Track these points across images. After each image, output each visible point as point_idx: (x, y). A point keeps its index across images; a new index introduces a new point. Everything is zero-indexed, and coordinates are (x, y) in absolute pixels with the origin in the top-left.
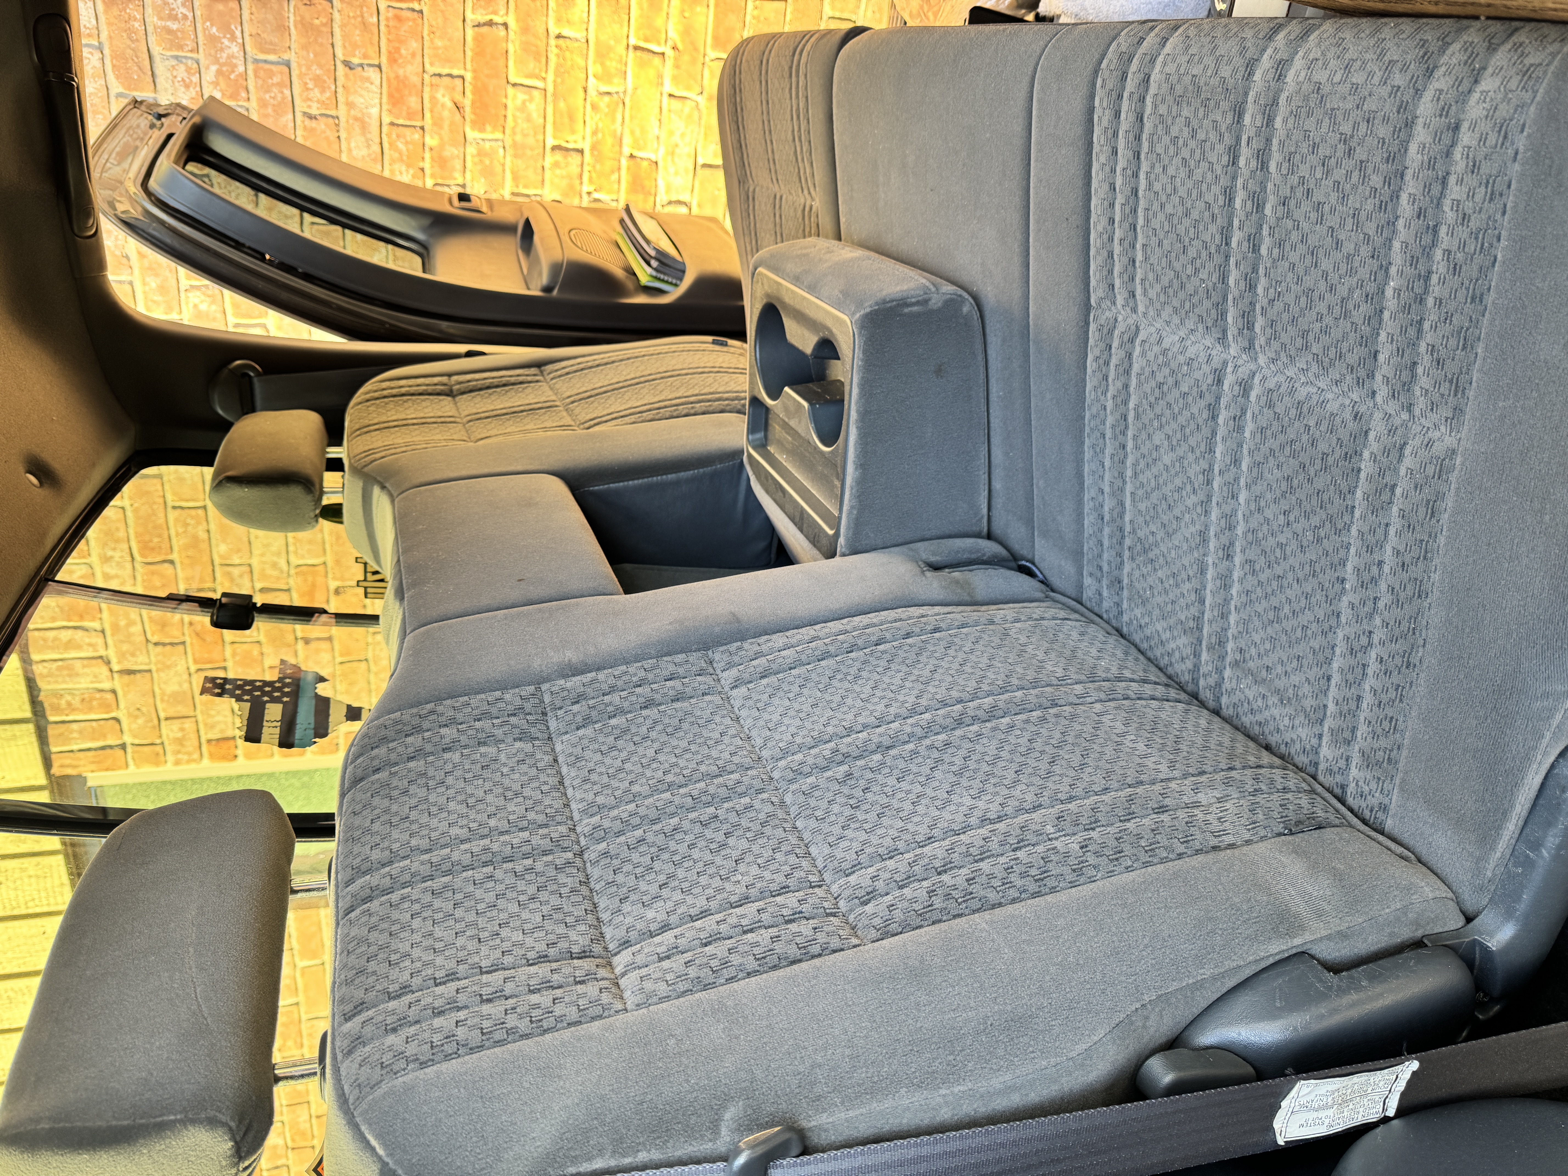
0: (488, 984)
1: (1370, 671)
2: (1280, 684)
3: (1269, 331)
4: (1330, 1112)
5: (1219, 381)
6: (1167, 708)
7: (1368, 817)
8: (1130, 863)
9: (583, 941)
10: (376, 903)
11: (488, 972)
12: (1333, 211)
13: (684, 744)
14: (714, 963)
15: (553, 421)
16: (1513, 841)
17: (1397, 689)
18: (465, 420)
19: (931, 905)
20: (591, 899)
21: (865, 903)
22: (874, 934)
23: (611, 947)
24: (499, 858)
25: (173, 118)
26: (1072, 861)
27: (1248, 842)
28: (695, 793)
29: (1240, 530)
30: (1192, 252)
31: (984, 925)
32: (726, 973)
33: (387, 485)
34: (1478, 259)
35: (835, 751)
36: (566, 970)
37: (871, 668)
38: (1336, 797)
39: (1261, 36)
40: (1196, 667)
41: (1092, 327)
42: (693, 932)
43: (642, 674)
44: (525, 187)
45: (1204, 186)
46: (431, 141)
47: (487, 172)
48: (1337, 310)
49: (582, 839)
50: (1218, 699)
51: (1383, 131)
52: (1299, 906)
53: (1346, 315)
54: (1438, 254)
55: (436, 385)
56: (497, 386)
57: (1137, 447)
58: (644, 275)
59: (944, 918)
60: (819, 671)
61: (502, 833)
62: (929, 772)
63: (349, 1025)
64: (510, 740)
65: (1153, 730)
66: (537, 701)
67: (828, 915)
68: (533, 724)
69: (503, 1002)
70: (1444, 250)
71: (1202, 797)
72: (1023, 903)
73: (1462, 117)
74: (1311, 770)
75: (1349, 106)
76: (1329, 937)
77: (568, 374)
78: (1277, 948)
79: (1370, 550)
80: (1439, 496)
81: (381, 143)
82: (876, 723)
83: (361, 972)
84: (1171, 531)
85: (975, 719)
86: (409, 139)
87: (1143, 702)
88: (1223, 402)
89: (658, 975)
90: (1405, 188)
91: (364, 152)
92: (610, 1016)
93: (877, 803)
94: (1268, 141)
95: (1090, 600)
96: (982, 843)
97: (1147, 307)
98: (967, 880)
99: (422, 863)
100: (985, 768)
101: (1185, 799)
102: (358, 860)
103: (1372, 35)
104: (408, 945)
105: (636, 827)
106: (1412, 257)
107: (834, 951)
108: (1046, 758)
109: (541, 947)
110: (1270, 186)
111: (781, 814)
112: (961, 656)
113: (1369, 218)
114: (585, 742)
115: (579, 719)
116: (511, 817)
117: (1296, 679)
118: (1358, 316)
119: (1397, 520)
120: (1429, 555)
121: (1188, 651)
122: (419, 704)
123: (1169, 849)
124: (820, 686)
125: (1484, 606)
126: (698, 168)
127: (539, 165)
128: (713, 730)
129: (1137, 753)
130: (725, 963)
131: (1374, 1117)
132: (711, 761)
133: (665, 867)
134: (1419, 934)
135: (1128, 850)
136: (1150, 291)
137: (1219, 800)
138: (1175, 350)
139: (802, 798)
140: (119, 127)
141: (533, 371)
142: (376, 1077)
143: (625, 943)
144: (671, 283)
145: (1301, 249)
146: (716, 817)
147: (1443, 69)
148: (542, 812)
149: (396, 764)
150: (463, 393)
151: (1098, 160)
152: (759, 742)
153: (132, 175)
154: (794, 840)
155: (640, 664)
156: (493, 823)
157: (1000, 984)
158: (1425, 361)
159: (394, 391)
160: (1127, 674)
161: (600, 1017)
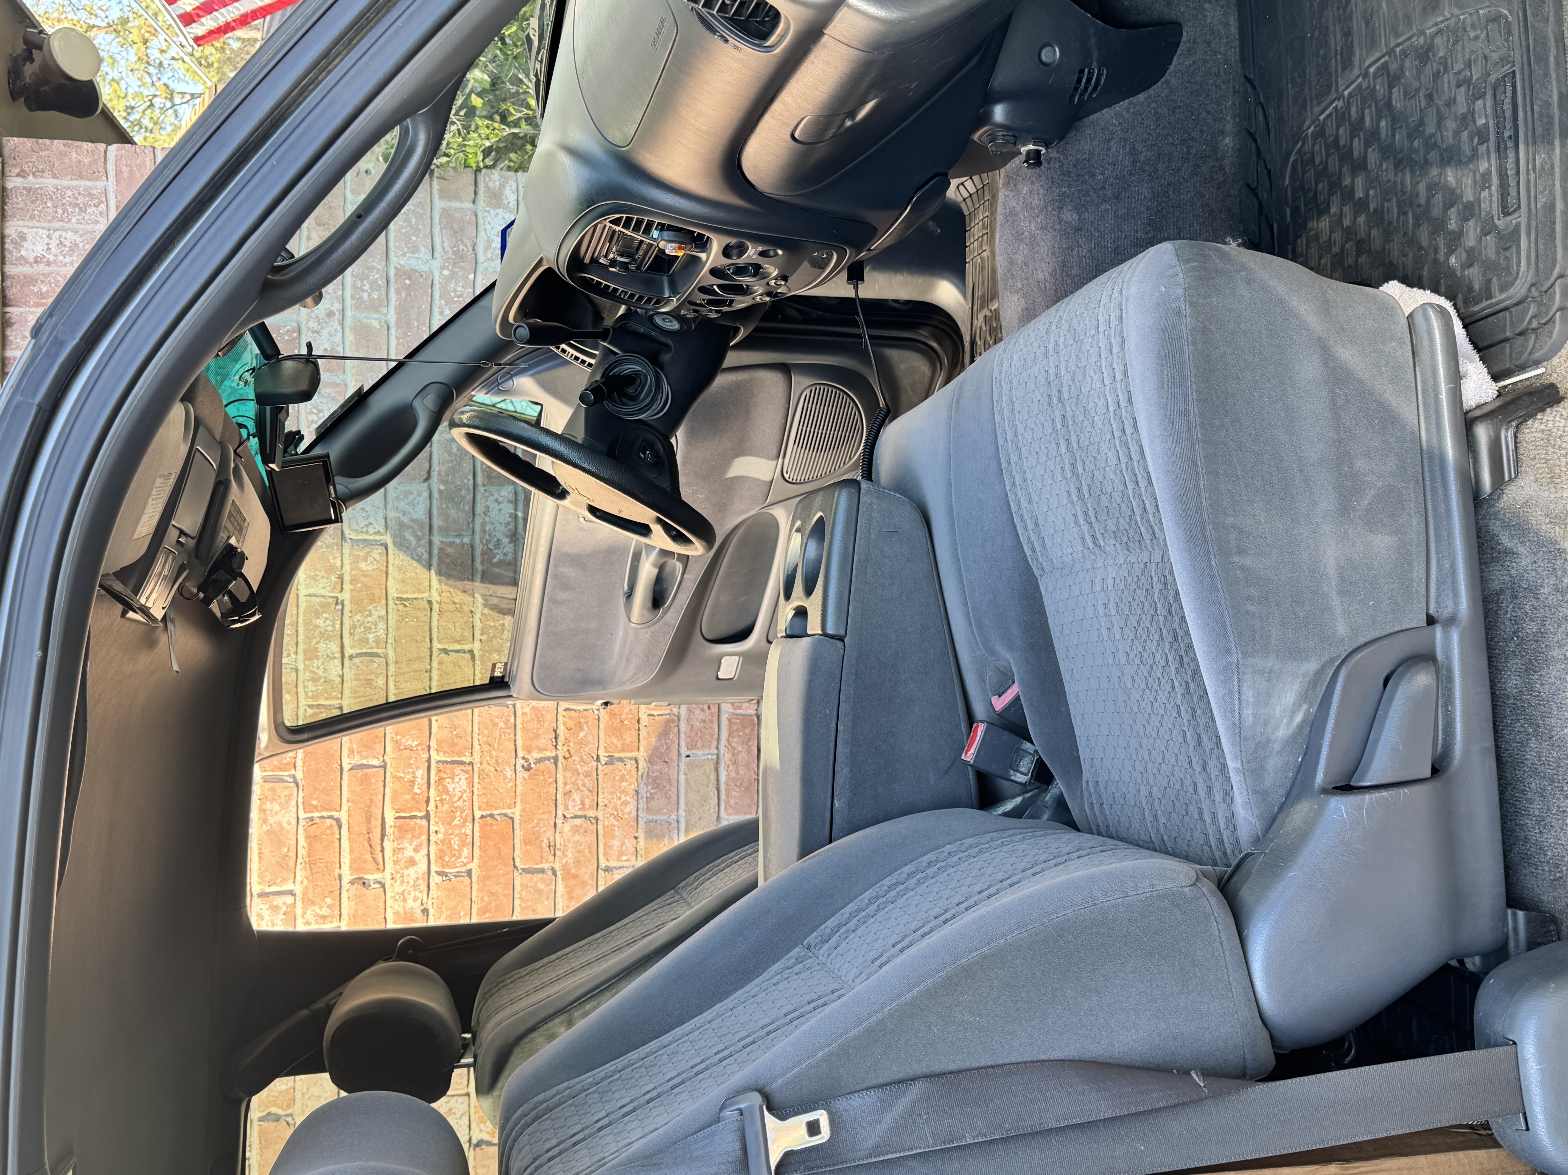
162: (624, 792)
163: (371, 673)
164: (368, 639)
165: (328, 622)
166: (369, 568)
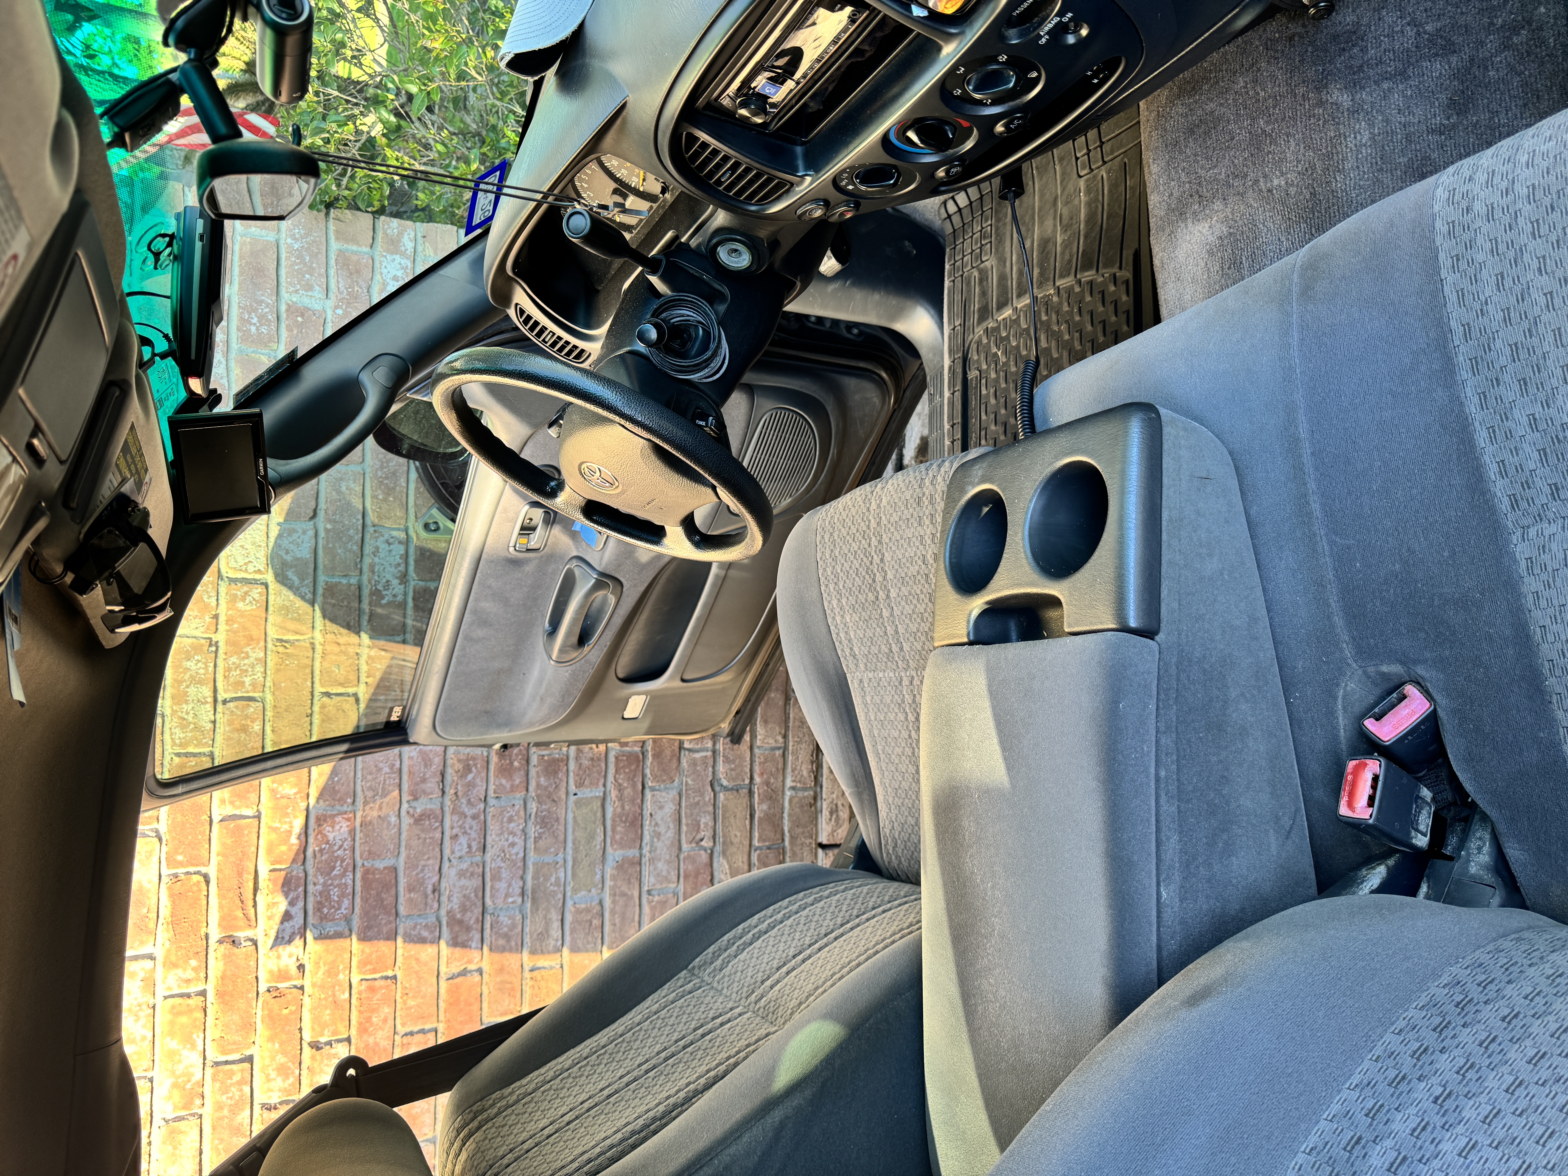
162: (512, 833)
163: (247, 717)
164: (244, 682)
165: (200, 664)
166: (248, 608)
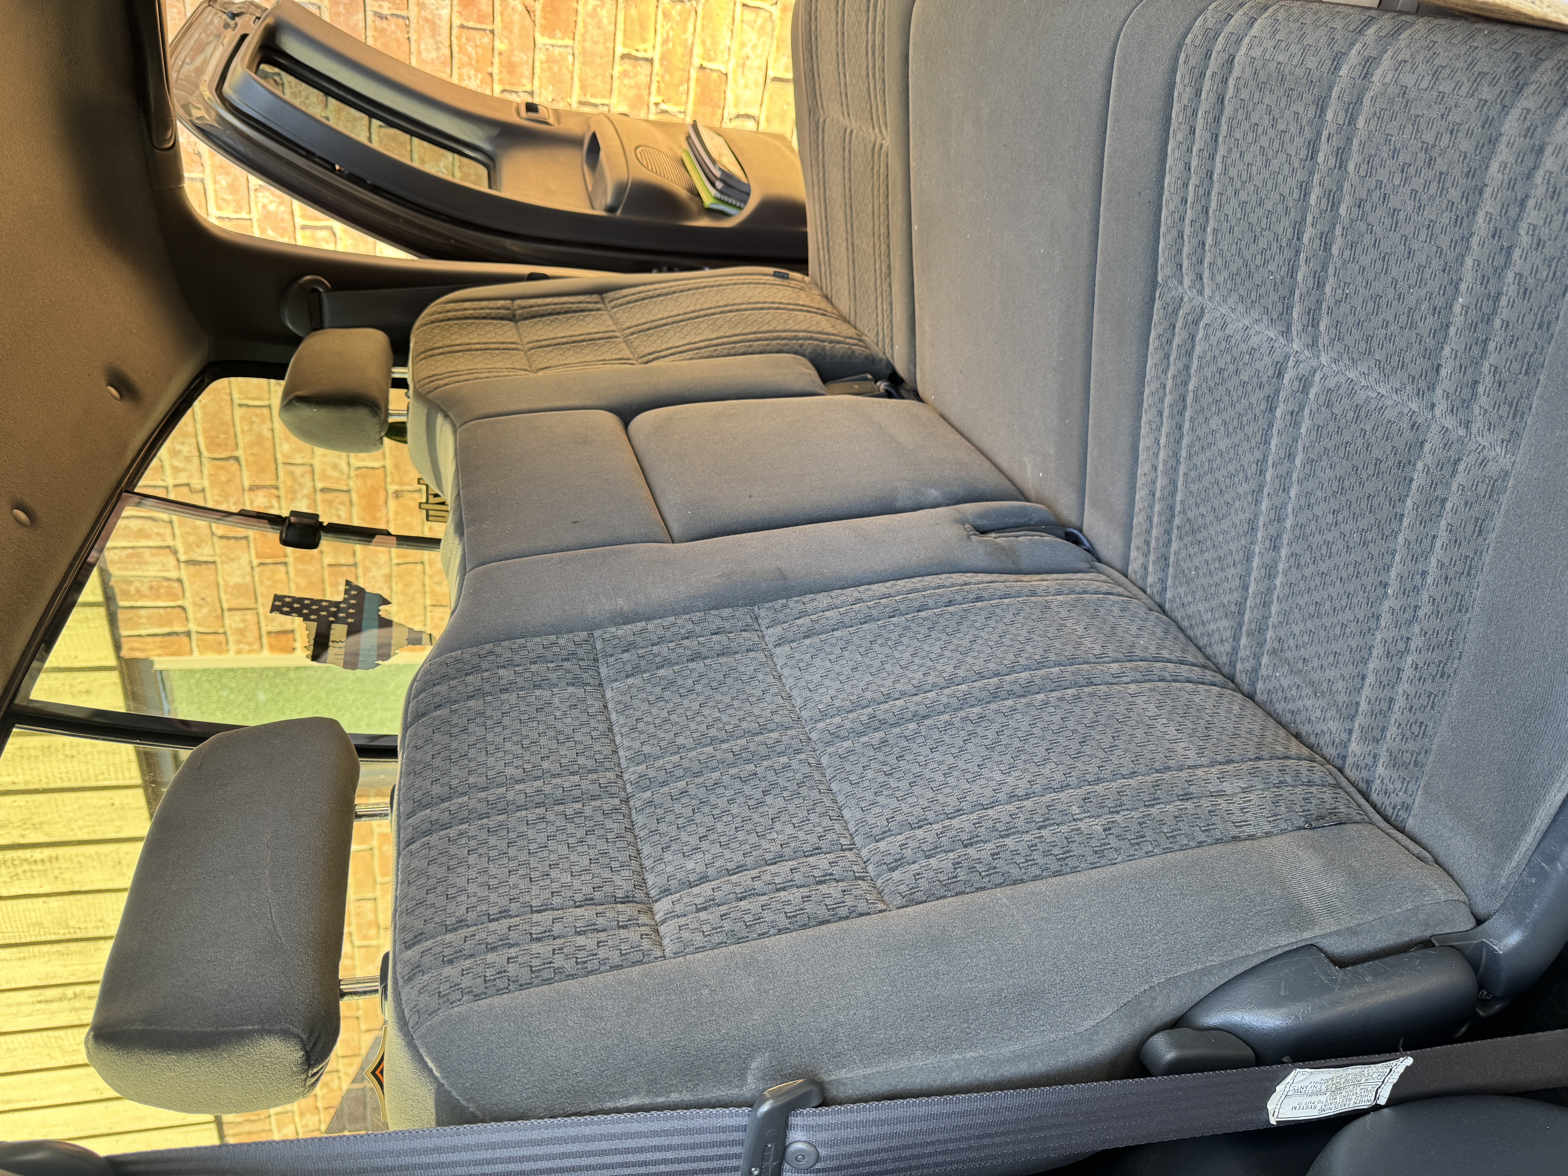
0: (537, 924)
1: (1404, 676)
2: (1316, 676)
3: (1333, 331)
4: (1323, 1098)
5: (1279, 373)
6: (1202, 692)
7: (1390, 814)
8: (1150, 848)
9: (627, 886)
10: (435, 836)
11: (538, 912)
12: (1408, 219)
13: (727, 699)
14: (748, 918)
15: (612, 353)
16: (1530, 853)
17: (1429, 697)
18: (527, 347)
19: (956, 877)
20: (635, 845)
21: (893, 870)
22: (899, 901)
23: (653, 893)
24: (551, 801)
25: (246, 17)
26: (1094, 843)
27: (1268, 834)
28: (736, 749)
29: (1289, 523)
30: (1262, 243)
31: (1005, 900)
32: (759, 929)
33: (450, 414)
34: (1550, 287)
35: (872, 717)
36: (610, 914)
37: (912, 634)
38: (1360, 791)
39: (1351, 28)
40: (1235, 650)
41: (1158, 304)
42: (730, 886)
43: (690, 626)
44: (593, 96)
45: (1280, 177)
46: (499, 46)
47: (555, 80)
48: (1403, 320)
49: (628, 786)
50: (1253, 684)
51: (1465, 145)
52: (1312, 902)
53: (1412, 325)
54: (1510, 277)
55: (499, 308)
56: (559, 313)
57: (1193, 429)
58: (709, 197)
59: (968, 890)
60: (861, 634)
61: (554, 776)
62: (962, 744)
63: (409, 952)
64: (563, 684)
65: (1185, 715)
66: (589, 647)
67: (856, 878)
68: (585, 670)
69: (551, 941)
70: (1516, 274)
71: (1227, 787)
72: (1044, 881)
73: (1547, 140)
74: (1338, 762)
75: (1434, 114)
76: (1338, 933)
77: (628, 303)
78: (1286, 940)
79: (1415, 559)
80: (1489, 515)
81: (451, 46)
82: (914, 691)
83: (421, 903)
84: (1220, 516)
85: (1011, 694)
86: (478, 43)
87: (1178, 685)
88: (1283, 395)
89: (696, 925)
90: (1483, 205)
91: (433, 55)
92: (649, 962)
93: (910, 772)
94: (1349, 140)
95: (1135, 573)
96: (1009, 819)
97: (1213, 292)
98: (992, 855)
99: (479, 801)
100: (1017, 743)
101: (1210, 787)
102: (420, 793)
103: (1464, 42)
104: (465, 879)
105: (679, 779)
106: (1484, 276)
107: (861, 915)
108: (1078, 737)
109: (587, 890)
110: (1346, 186)
111: (817, 776)
112: (1001, 627)
113: (1444, 231)
114: (634, 690)
115: (628, 667)
116: (563, 761)
117: (1331, 673)
118: (1423, 328)
119: (1444, 534)
120: (1473, 572)
121: (1228, 634)
122: (478, 643)
123: (1190, 836)
124: (861, 650)
125: (1522, 628)
126: (768, 81)
127: (608, 74)
128: (755, 687)
129: (1167, 737)
130: (758, 919)
131: (1365, 1103)
132: (753, 718)
133: (705, 819)
134: (1428, 933)
135: (1149, 834)
136: (1218, 276)
137: (1244, 791)
138: (1238, 337)
139: (837, 762)
140: (194, 27)
141: (595, 297)
142: (434, 1005)
143: (665, 891)
144: (735, 206)
145: (1373, 254)
146: (756, 774)
147: (1533, 87)
148: (592, 757)
149: (456, 702)
150: (526, 318)
151: (1175, 137)
152: (799, 702)
153: (207, 77)
154: (828, 803)
155: (688, 616)
156: (546, 765)
157: (1016, 959)
158: (1487, 382)
159: (459, 314)
160: (1165, 654)
161: (641, 962)
